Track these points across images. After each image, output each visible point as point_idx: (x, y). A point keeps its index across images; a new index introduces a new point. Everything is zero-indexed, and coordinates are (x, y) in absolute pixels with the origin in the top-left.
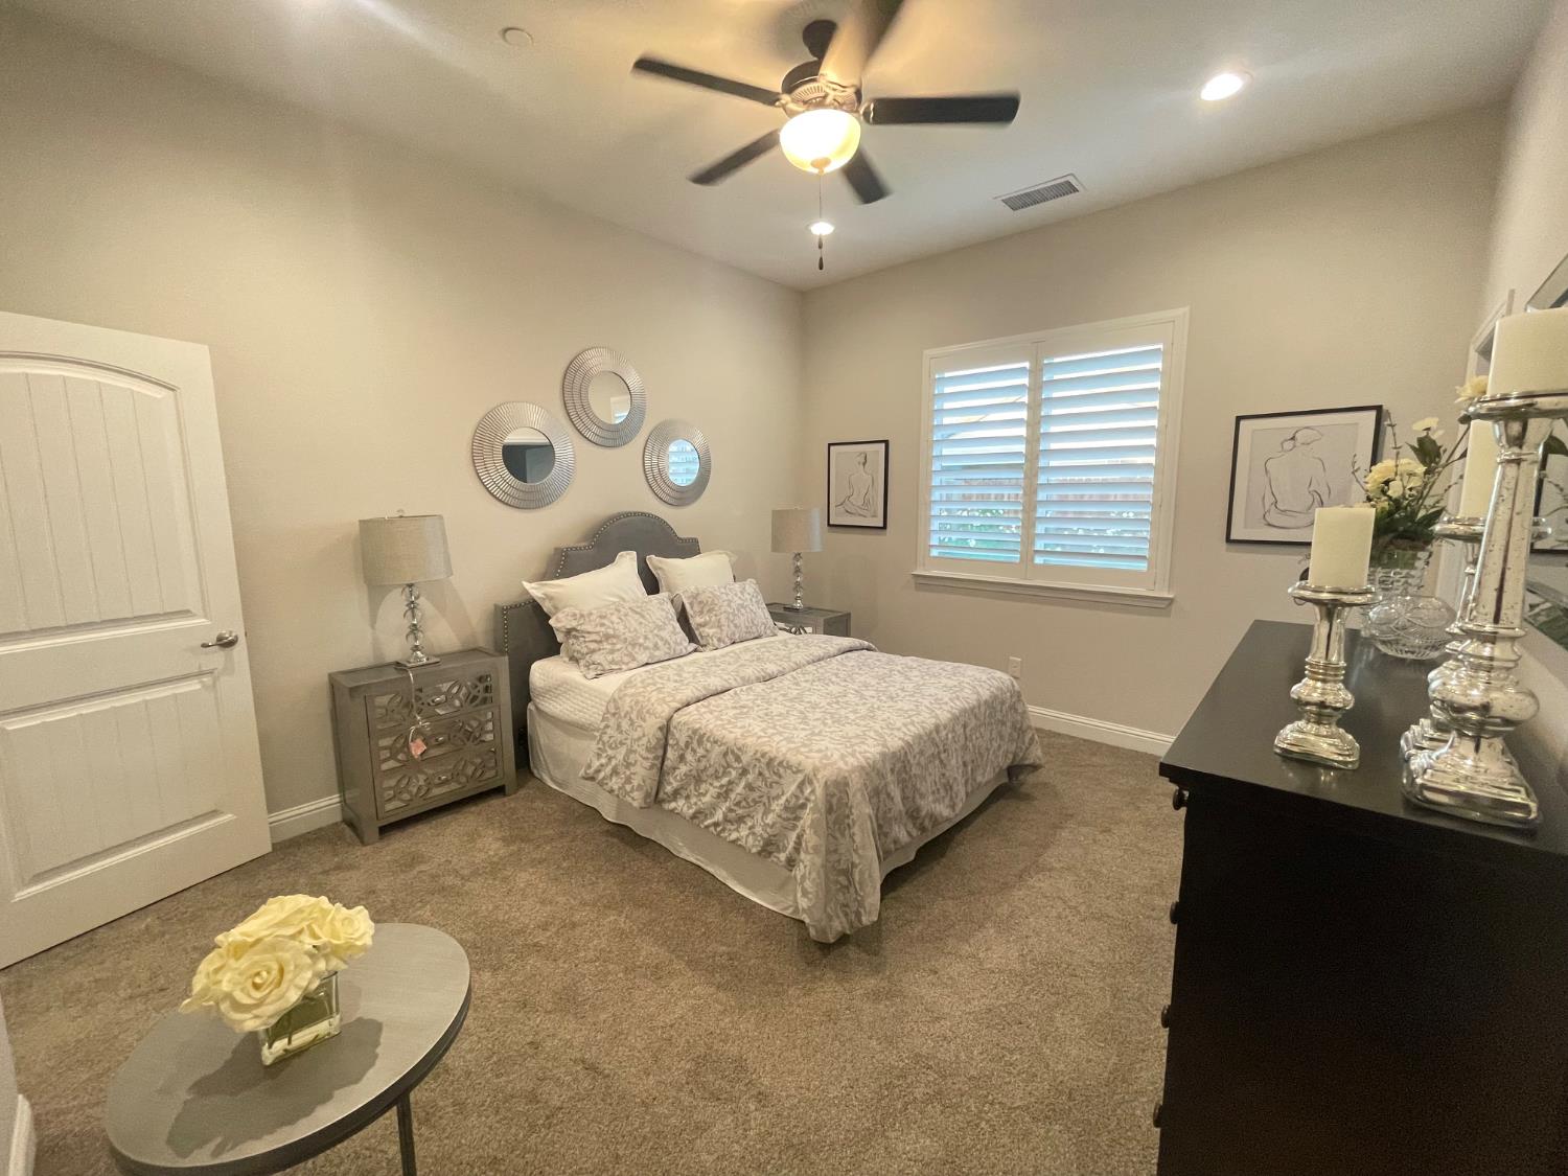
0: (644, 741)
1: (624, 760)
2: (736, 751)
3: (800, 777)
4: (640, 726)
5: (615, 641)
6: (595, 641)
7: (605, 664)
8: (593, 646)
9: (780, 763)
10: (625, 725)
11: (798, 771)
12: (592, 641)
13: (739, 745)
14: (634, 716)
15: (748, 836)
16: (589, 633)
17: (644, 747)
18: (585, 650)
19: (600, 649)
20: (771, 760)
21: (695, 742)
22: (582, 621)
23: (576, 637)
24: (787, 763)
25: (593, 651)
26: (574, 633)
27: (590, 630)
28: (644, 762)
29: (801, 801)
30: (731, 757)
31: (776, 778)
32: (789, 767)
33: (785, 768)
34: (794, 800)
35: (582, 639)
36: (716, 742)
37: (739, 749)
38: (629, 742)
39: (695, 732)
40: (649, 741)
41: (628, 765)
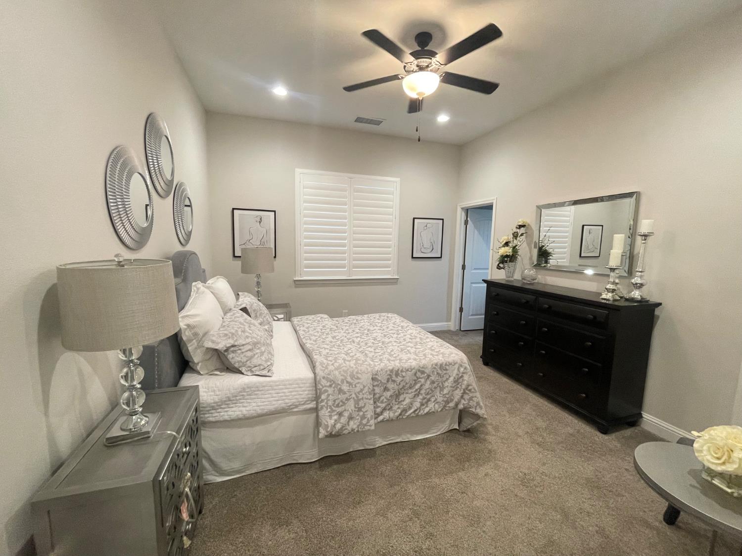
0: (366, 390)
1: (355, 407)
2: (421, 369)
3: (457, 366)
4: (358, 383)
5: (259, 346)
6: (250, 350)
7: (263, 363)
8: (249, 354)
9: (446, 365)
10: (345, 387)
11: (455, 364)
12: (247, 351)
13: (421, 366)
14: (349, 379)
15: (434, 405)
16: (243, 345)
17: (368, 393)
18: (244, 359)
19: (254, 355)
20: (441, 365)
21: (394, 376)
22: (235, 338)
23: (233, 352)
24: (449, 363)
25: (251, 358)
26: (232, 349)
27: (244, 343)
28: (370, 401)
29: (460, 375)
30: (419, 374)
31: (445, 372)
32: (450, 364)
33: (448, 365)
34: (457, 376)
35: (239, 351)
36: (408, 370)
37: (423, 368)
38: (354, 396)
39: (391, 371)
40: (369, 388)
41: (360, 409)
